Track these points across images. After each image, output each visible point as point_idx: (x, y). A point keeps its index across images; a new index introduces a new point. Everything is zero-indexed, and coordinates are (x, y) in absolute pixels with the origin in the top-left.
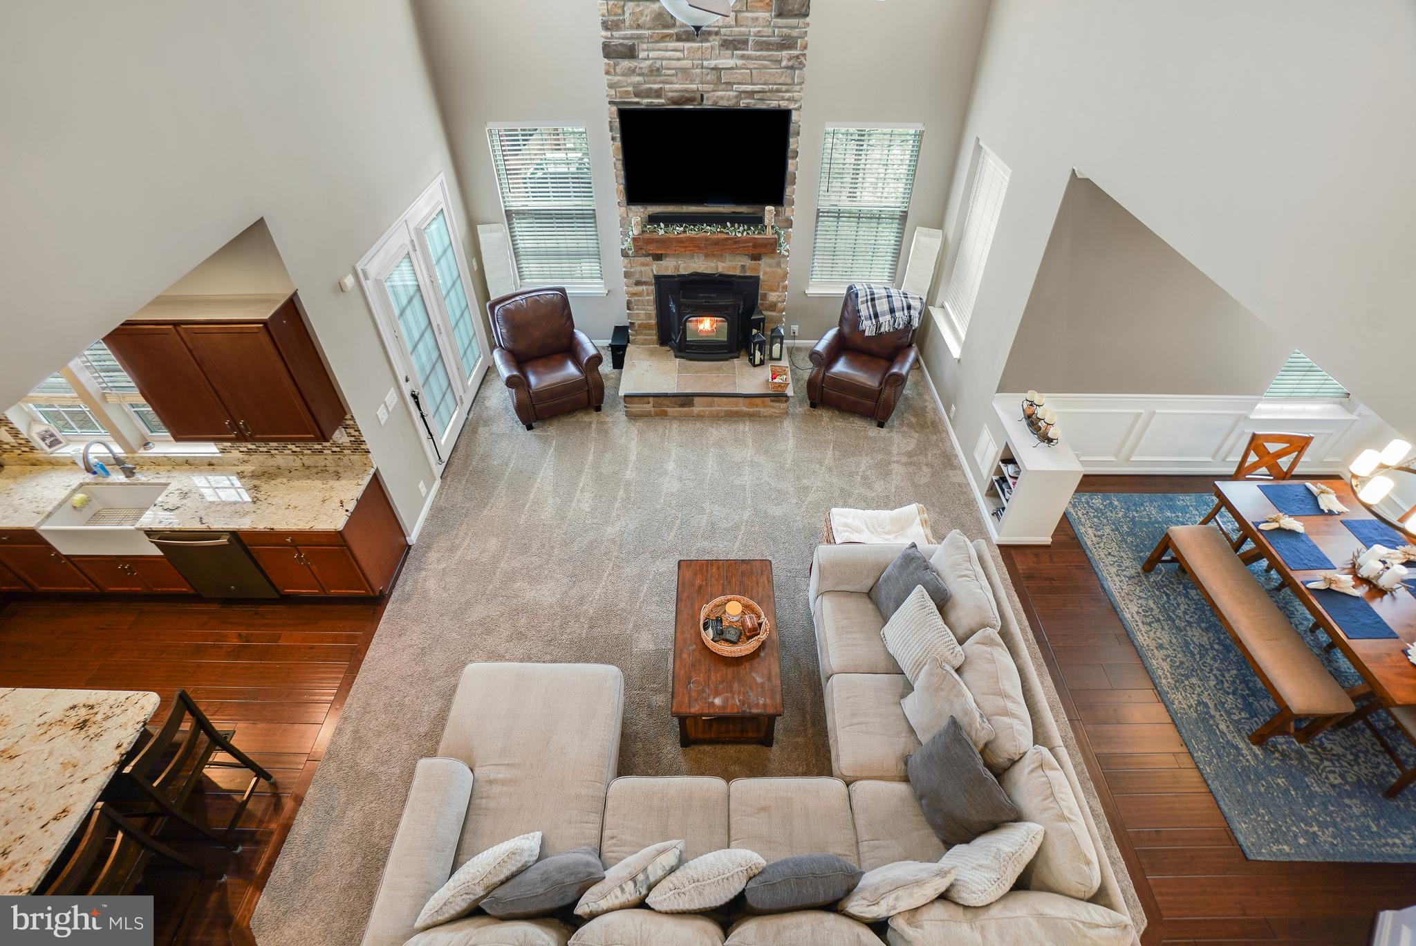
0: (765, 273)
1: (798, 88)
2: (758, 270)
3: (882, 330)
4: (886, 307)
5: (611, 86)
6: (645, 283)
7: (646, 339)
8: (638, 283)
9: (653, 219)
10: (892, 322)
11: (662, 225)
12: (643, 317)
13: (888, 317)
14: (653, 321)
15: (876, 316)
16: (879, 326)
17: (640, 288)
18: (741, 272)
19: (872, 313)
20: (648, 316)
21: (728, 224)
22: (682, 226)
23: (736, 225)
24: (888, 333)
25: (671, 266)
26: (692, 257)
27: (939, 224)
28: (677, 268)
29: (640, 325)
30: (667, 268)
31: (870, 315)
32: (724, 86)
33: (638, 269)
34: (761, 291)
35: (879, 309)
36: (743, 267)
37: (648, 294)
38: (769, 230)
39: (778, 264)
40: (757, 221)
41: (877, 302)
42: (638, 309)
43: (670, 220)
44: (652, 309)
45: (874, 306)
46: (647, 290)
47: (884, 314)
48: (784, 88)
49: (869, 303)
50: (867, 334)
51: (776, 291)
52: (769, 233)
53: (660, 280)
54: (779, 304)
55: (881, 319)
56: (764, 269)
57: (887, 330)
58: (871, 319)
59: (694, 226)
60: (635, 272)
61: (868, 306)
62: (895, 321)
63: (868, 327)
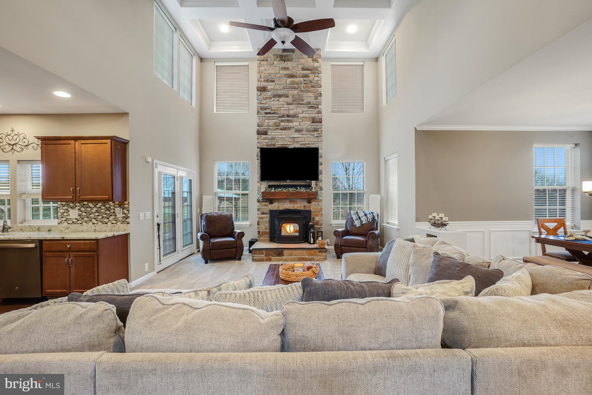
0: (313, 208)
1: (320, 143)
2: (310, 208)
3: (363, 223)
4: (363, 214)
5: (258, 143)
6: (266, 213)
7: (264, 239)
8: (263, 213)
9: (270, 187)
10: (366, 219)
11: (273, 188)
12: (264, 228)
13: (365, 217)
14: (268, 231)
15: (360, 218)
16: (361, 222)
17: (263, 216)
18: (304, 208)
19: (358, 217)
20: (266, 228)
21: (298, 187)
22: (281, 189)
23: (301, 188)
24: (366, 224)
25: (276, 206)
26: (285, 202)
27: (379, 192)
28: (278, 207)
29: (262, 232)
30: (275, 207)
31: (357, 219)
32: (296, 143)
33: (263, 207)
34: (312, 217)
35: (360, 216)
36: (304, 206)
37: (266, 218)
38: (314, 189)
39: (318, 205)
40: (309, 186)
41: (359, 213)
42: (262, 225)
43: (276, 187)
44: (267, 225)
45: (358, 215)
46: (266, 216)
47: (363, 217)
48: (316, 143)
49: (356, 214)
50: (357, 226)
51: (318, 216)
52: (314, 190)
53: (271, 212)
54: (320, 222)
55: (362, 219)
56: (313, 206)
57: (365, 222)
58: (358, 220)
59: (286, 189)
60: (262, 209)
61: (356, 215)
62: (368, 219)
63: (357, 223)
